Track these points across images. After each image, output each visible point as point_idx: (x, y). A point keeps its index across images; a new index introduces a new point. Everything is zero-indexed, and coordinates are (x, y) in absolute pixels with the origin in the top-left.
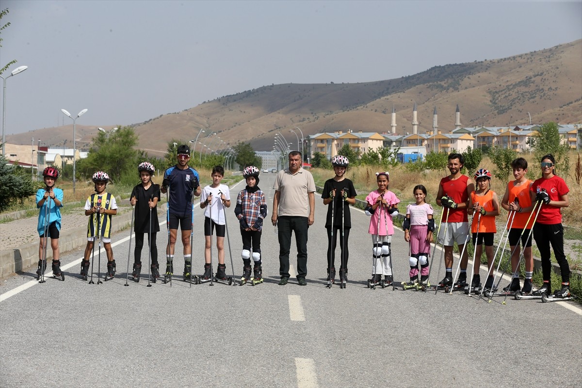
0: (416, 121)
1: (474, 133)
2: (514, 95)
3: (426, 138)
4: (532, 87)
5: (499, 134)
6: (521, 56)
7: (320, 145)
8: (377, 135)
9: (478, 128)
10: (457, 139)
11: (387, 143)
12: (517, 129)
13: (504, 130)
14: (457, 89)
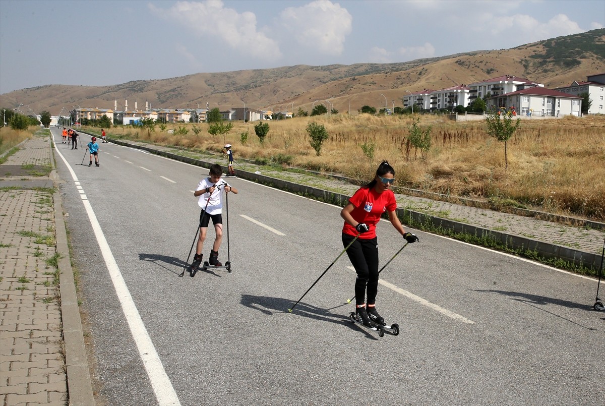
0: (126, 105)
1: (157, 111)
2: (168, 96)
4: (176, 93)
5: (169, 112)
6: (171, 79)
7: (81, 114)
8: (110, 111)
11: (115, 114)
12: (176, 110)
13: (172, 111)
14: (142, 92)
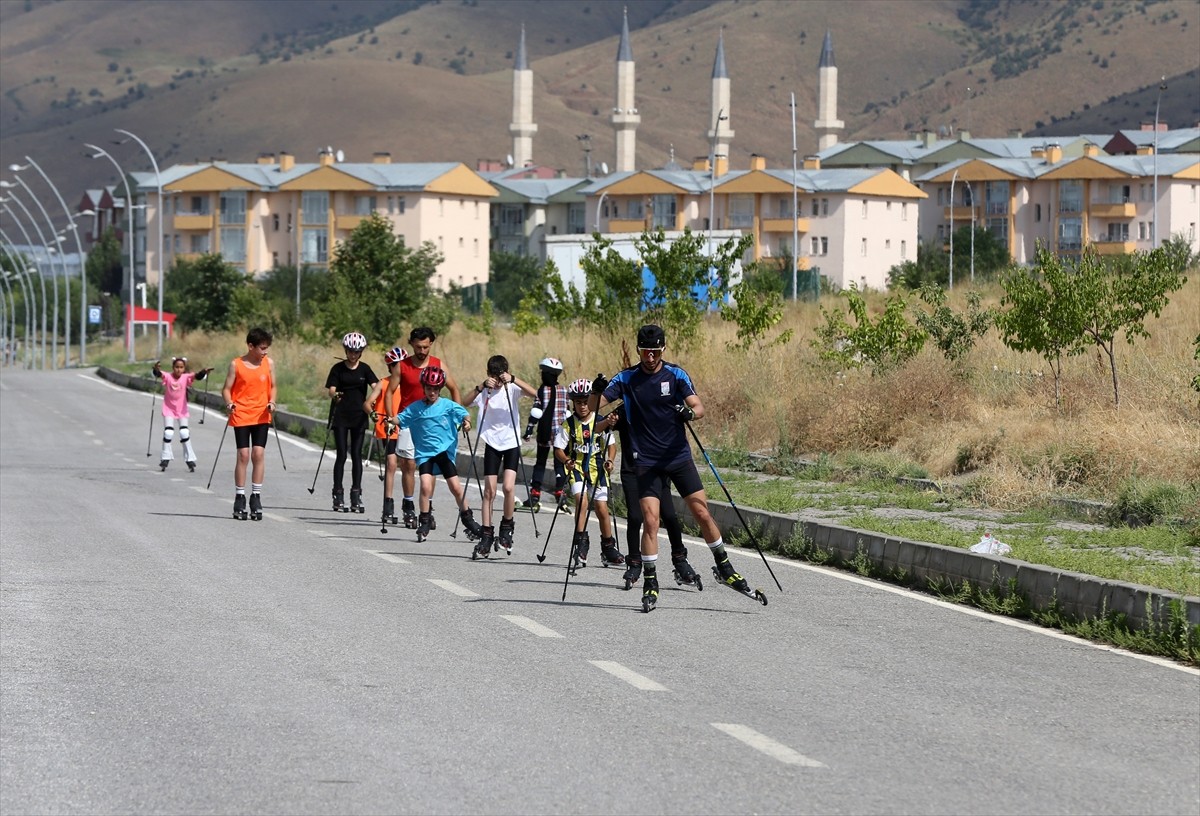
0: (627, 111)
1: (917, 166)
3: (693, 188)
5: (1039, 172)
7: (188, 220)
8: (461, 177)
9: (935, 145)
10: (844, 194)
11: (507, 215)
12: (1121, 145)
